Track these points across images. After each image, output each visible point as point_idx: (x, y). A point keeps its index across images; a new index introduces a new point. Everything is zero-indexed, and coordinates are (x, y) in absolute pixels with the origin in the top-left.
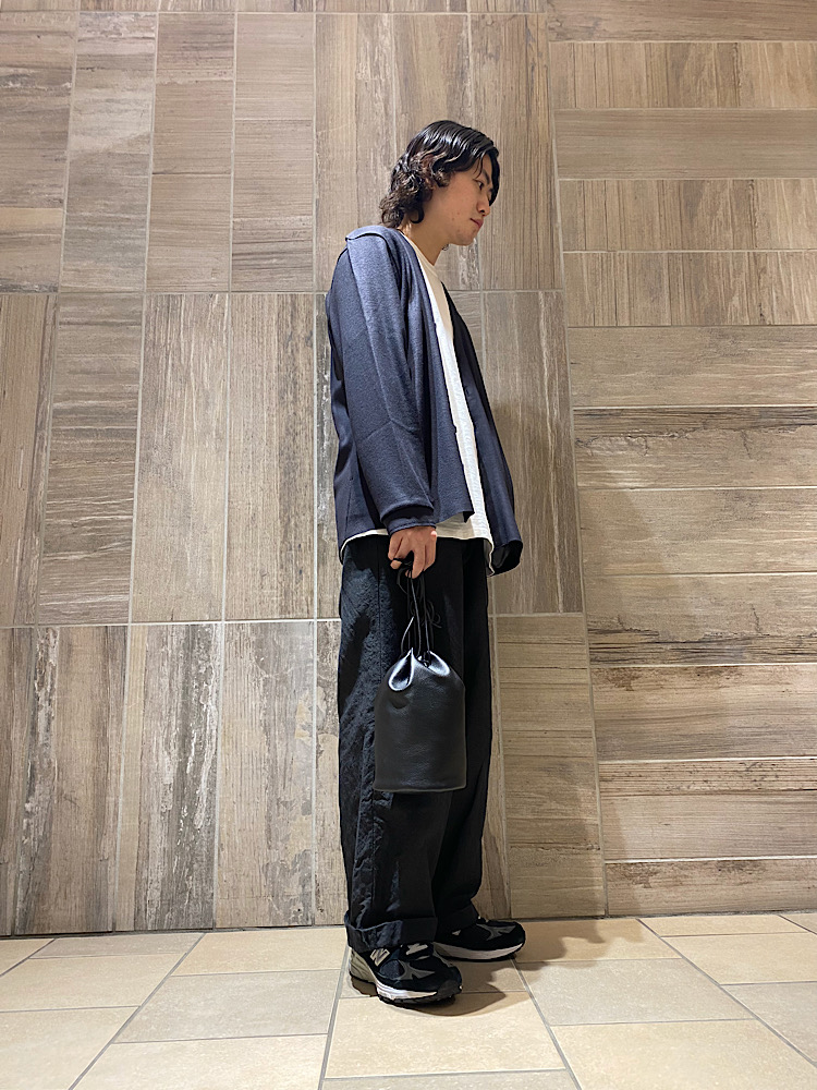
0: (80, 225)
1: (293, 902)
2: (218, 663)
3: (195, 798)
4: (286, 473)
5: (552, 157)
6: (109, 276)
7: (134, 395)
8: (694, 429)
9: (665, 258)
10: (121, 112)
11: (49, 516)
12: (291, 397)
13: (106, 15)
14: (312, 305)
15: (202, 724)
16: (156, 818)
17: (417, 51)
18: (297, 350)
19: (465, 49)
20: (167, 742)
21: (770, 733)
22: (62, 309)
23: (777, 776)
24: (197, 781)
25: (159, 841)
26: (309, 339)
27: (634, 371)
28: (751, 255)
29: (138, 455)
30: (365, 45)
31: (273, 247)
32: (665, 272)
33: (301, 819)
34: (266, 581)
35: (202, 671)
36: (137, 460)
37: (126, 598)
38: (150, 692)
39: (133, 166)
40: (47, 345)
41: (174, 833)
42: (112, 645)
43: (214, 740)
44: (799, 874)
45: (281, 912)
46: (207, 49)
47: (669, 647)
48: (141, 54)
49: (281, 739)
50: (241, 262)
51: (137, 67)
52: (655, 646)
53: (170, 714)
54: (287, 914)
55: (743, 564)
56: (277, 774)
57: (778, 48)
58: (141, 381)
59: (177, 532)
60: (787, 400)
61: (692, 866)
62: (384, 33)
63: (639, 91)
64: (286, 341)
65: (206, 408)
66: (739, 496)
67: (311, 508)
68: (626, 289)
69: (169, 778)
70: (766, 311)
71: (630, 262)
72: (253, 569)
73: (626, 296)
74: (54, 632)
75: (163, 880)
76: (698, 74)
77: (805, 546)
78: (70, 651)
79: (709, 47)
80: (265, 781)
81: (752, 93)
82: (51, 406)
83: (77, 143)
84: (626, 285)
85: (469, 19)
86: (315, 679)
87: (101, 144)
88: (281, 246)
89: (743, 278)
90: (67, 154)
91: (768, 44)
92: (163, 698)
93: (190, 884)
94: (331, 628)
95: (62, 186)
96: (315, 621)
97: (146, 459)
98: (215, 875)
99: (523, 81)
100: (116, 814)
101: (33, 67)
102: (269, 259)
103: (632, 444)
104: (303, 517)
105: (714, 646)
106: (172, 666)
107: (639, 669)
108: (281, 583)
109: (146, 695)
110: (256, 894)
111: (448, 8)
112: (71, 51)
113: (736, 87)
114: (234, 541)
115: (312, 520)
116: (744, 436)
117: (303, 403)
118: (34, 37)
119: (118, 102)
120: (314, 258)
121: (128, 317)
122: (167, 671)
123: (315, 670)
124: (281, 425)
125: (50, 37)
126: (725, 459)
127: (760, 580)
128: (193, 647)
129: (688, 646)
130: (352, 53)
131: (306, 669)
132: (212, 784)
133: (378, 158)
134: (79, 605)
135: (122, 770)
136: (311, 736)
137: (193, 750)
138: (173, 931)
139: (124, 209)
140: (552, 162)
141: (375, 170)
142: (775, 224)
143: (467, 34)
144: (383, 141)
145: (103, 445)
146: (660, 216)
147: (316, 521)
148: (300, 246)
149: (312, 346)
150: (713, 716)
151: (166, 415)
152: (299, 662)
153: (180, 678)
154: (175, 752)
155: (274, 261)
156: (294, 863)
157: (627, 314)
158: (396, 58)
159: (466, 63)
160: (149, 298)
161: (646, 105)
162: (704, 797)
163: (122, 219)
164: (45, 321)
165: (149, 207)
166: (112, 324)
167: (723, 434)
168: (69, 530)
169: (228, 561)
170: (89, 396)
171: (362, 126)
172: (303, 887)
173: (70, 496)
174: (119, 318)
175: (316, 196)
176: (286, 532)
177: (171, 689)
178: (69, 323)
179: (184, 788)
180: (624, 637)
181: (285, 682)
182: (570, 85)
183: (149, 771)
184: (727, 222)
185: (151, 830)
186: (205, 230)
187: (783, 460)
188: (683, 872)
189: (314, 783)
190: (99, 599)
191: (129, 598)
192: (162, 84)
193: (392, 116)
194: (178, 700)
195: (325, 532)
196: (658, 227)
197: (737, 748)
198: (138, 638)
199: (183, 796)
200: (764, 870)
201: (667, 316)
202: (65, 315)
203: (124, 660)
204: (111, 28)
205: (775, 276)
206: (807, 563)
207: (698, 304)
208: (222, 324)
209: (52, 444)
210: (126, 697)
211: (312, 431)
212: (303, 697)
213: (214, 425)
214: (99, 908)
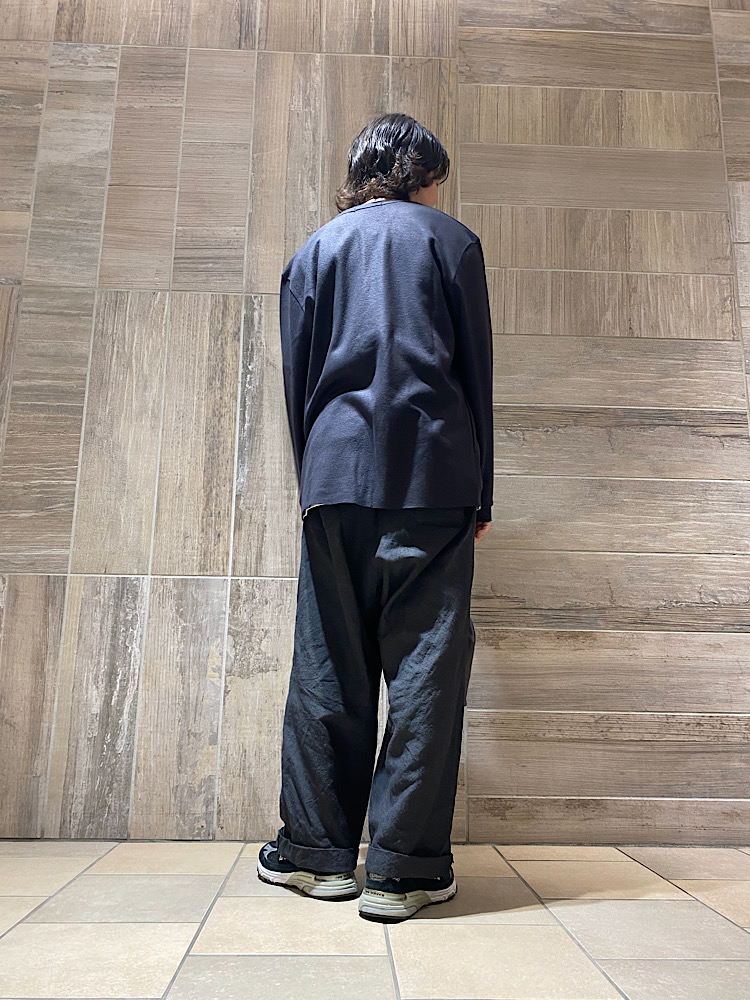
0: (44, 227)
1: (197, 820)
2: (143, 612)
3: (117, 726)
4: (210, 450)
5: (456, 185)
6: (66, 273)
7: (83, 377)
8: (566, 426)
9: (550, 276)
10: (84, 131)
11: (4, 479)
12: (218, 384)
13: (76, 46)
14: (240, 305)
15: (127, 663)
16: (83, 743)
17: (344, 86)
18: (226, 343)
19: (386, 87)
20: (96, 677)
21: (618, 691)
22: (24, 300)
23: (621, 728)
24: (120, 713)
25: (85, 762)
26: (236, 334)
27: (516, 373)
28: (625, 276)
29: (83, 429)
30: (299, 80)
31: (209, 253)
32: (549, 287)
33: (208, 749)
34: (189, 542)
35: (130, 618)
36: (83, 433)
37: (66, 552)
38: (83, 633)
39: (90, 179)
40: (10, 330)
41: (98, 756)
42: (52, 592)
43: (136, 678)
44: (636, 812)
45: (186, 828)
46: (161, 78)
47: (534, 613)
48: (104, 81)
49: (194, 679)
50: (182, 265)
51: (100, 91)
52: (521, 611)
53: (100, 654)
54: (192, 829)
55: (602, 544)
56: (190, 709)
57: (658, 96)
58: (89, 365)
59: (113, 497)
60: (650, 403)
61: (542, 803)
62: (316, 71)
63: (534, 129)
64: (217, 335)
65: (145, 390)
66: (602, 485)
67: (231, 480)
68: (514, 302)
69: (96, 709)
70: (635, 325)
71: (519, 278)
72: (178, 532)
73: (513, 307)
74: (4, 580)
75: (86, 796)
76: (587, 117)
77: (657, 531)
78: (16, 596)
79: (597, 94)
80: (178, 714)
81: (633, 135)
82: (11, 383)
83: (45, 156)
84: (514, 298)
85: (391, 62)
86: (227, 628)
87: (65, 158)
88: (216, 252)
89: (616, 296)
90: (36, 165)
91: (649, 93)
92: (94, 639)
93: (110, 801)
94: (243, 585)
95: (28, 194)
96: (229, 579)
97: (91, 432)
98: (132, 794)
99: (435, 117)
100: (49, 738)
101: (11, 89)
102: (206, 263)
103: (510, 436)
104: (223, 488)
105: (573, 613)
106: (103, 612)
107: (507, 631)
108: (201, 545)
109: (80, 637)
110: (167, 811)
111: (373, 51)
112: (45, 76)
113: (619, 129)
114: (161, 507)
115: (231, 491)
116: (610, 434)
117: (228, 389)
118: (13, 63)
119: (82, 122)
120: (245, 263)
121: (81, 308)
122: (98, 616)
123: (227, 621)
124: (208, 408)
125: (26, 64)
126: (591, 452)
127: (616, 559)
128: (122, 597)
129: (550, 613)
130: (287, 88)
131: (219, 620)
132: (133, 715)
133: (305, 179)
134: (26, 556)
135: (56, 700)
136: (220, 678)
137: (118, 686)
138: (93, 840)
139: (82, 215)
140: (456, 188)
141: (302, 189)
142: (646, 250)
143: (388, 74)
144: (310, 164)
145: (54, 419)
146: (547, 238)
147: (234, 492)
148: (233, 253)
149: (239, 340)
150: (568, 674)
151: (109, 395)
152: (212, 613)
153: (109, 623)
154: (102, 686)
155: (210, 265)
156: (200, 786)
157: (513, 324)
158: (326, 93)
159: (385, 99)
160: (100, 293)
161: (540, 142)
162: (558, 744)
163: (80, 224)
164: (9, 309)
165: (104, 214)
166: (66, 315)
167: (592, 430)
168: (21, 492)
169: (156, 524)
170: (44, 376)
171: (292, 151)
172: (207, 807)
173: (24, 462)
174: (75, 309)
175: (249, 211)
176: (208, 500)
177: (101, 632)
178: (30, 312)
179: (109, 718)
180: (496, 603)
181: (200, 630)
182: (476, 122)
183: (79, 702)
184: (605, 248)
185: (78, 752)
186: (152, 235)
187: (642, 455)
188: (535, 808)
189: (221, 718)
190: (43, 552)
191: (69, 552)
192: (121, 108)
193: (319, 143)
194: (107, 641)
195: (242, 501)
196: (545, 249)
197: (588, 703)
198: (76, 587)
199: (107, 725)
200: (605, 808)
201: (548, 326)
202: (26, 305)
203: (62, 606)
204: (79, 58)
205: (644, 295)
206: (658, 545)
207: (576, 317)
208: (162, 319)
209: (10, 417)
210: (63, 638)
211: (235, 414)
212: (215, 644)
213: (151, 405)
214: (30, 818)
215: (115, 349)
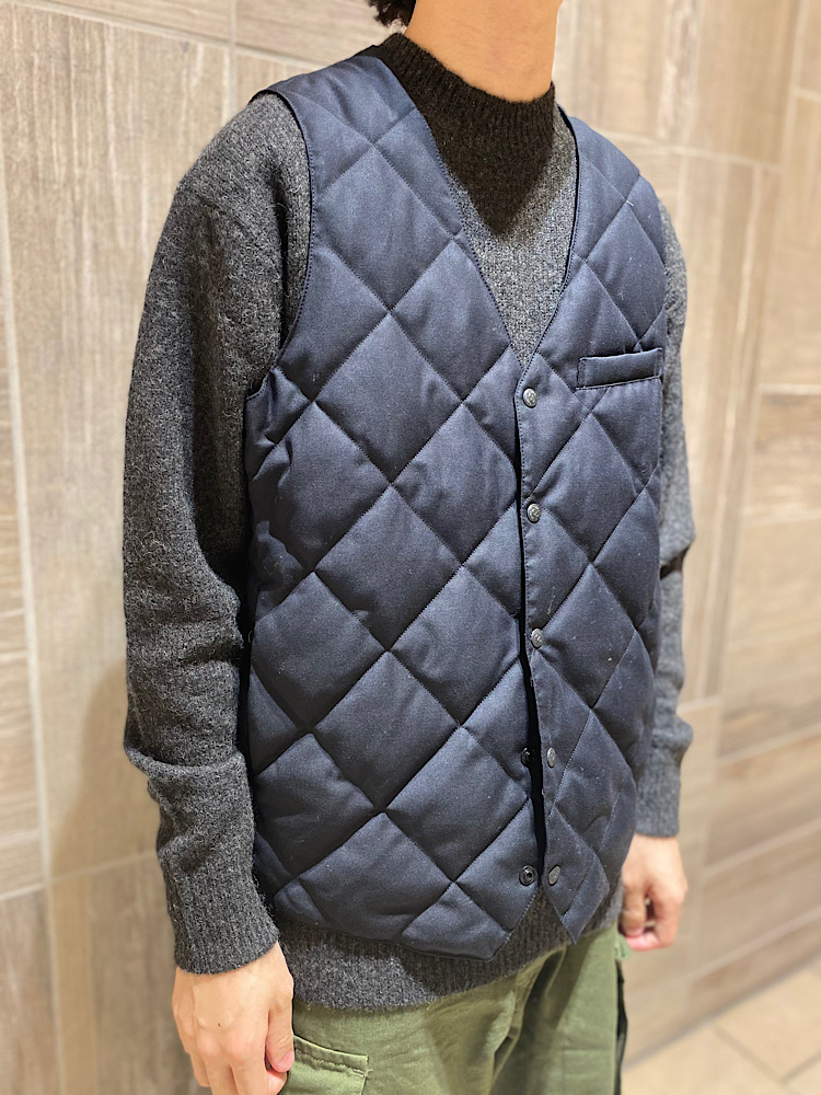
36: (23, 511)
97: (46, 507)
215: (87, 236)
